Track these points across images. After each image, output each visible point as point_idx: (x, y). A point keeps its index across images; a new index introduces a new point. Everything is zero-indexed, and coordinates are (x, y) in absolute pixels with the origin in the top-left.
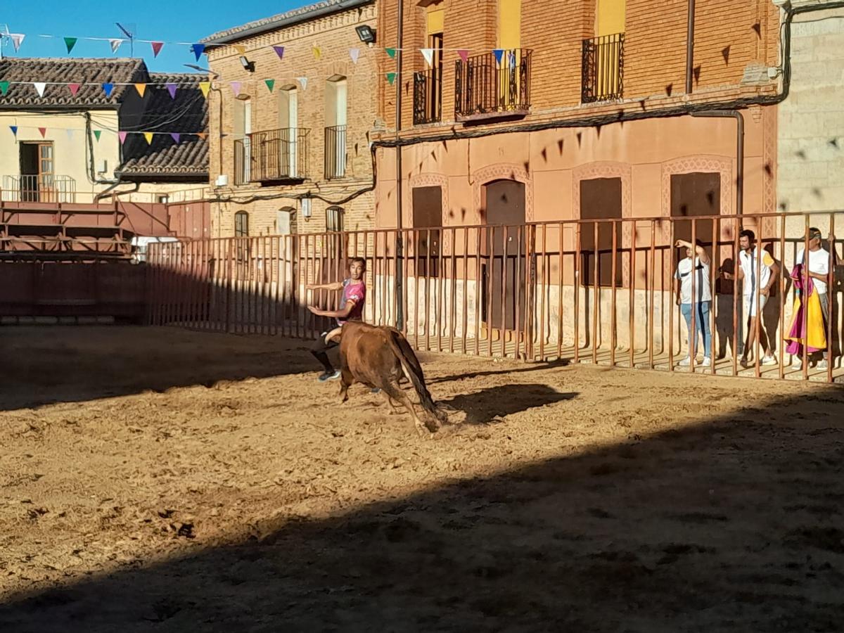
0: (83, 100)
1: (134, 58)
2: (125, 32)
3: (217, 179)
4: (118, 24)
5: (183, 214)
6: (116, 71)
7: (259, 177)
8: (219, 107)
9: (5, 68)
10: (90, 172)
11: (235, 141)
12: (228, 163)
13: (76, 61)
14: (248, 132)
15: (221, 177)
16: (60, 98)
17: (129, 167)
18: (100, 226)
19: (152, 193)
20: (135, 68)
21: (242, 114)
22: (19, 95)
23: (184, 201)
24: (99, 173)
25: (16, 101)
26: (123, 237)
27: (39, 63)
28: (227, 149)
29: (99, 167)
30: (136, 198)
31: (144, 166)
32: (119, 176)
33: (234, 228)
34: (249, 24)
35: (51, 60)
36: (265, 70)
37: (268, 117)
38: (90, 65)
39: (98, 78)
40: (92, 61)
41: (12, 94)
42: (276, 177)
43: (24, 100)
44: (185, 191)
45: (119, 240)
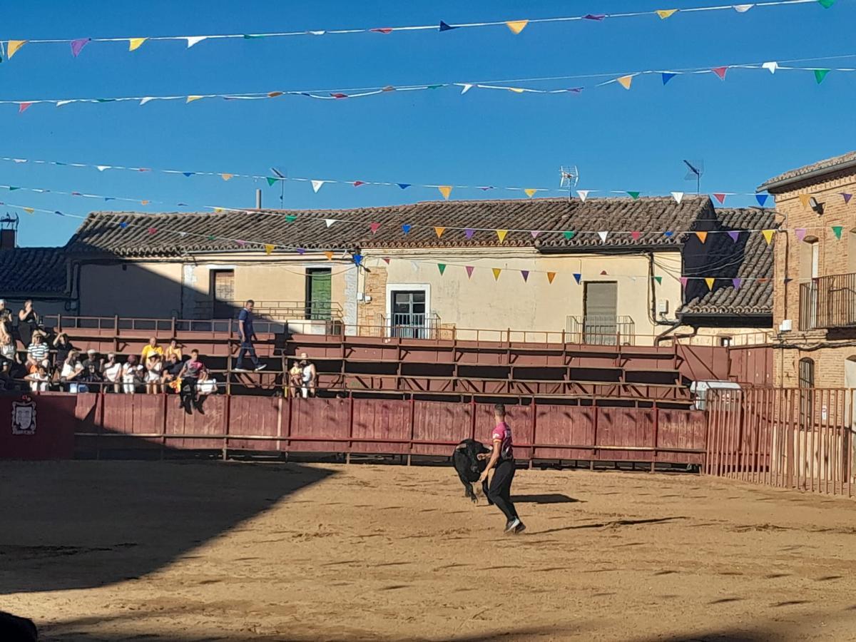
0: (647, 240)
1: (700, 195)
2: (692, 168)
3: (782, 323)
4: (685, 161)
5: (744, 358)
6: (682, 208)
7: (826, 324)
8: (785, 250)
9: (573, 208)
10: (651, 312)
11: (801, 285)
12: (793, 307)
13: (642, 200)
14: (815, 276)
15: (785, 322)
16: (625, 238)
17: (691, 308)
18: (660, 369)
19: (713, 336)
20: (701, 205)
21: (810, 256)
22: (586, 236)
23: (746, 345)
24: (661, 314)
25: (582, 242)
26: (682, 382)
27: (606, 203)
28: (793, 292)
29: (660, 307)
30: (696, 341)
31: (706, 307)
32: (680, 316)
33: (798, 376)
34: (820, 162)
35: (617, 200)
36: (835, 211)
37: (837, 260)
38: (656, 203)
39: (663, 216)
40: (657, 200)
41: (579, 235)
42: (844, 323)
43: (590, 242)
44: (747, 334)
45: (679, 385)
